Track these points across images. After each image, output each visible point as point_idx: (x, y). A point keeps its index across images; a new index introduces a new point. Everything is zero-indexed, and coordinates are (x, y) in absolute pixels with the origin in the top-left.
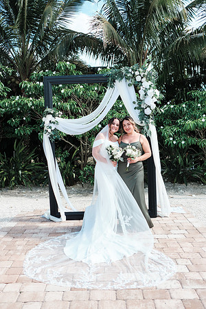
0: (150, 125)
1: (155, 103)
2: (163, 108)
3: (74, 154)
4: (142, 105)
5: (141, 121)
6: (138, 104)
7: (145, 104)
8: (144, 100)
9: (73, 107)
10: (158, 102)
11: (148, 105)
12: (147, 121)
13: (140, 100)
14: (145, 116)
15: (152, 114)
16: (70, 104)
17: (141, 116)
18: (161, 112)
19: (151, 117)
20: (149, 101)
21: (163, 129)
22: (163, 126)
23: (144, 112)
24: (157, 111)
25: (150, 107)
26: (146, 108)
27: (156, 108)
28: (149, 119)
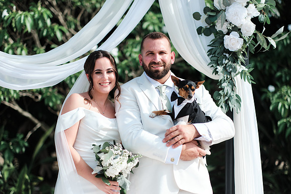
0: (238, 79)
1: (255, 20)
2: (274, 36)
3: (40, 145)
4: (217, 24)
5: (213, 66)
6: (206, 21)
7: (226, 21)
8: (225, 11)
9: (41, 24)
10: (263, 17)
11: (233, 26)
12: (231, 69)
13: (212, 11)
14: (224, 54)
15: (244, 50)
16: (33, 17)
17: (215, 53)
18: (269, 45)
19: (241, 57)
20: (236, 14)
21: (275, 93)
22: (275, 86)
23: (222, 43)
24: (256, 42)
25: (240, 29)
26: (228, 34)
27: (255, 34)
28: (234, 62)
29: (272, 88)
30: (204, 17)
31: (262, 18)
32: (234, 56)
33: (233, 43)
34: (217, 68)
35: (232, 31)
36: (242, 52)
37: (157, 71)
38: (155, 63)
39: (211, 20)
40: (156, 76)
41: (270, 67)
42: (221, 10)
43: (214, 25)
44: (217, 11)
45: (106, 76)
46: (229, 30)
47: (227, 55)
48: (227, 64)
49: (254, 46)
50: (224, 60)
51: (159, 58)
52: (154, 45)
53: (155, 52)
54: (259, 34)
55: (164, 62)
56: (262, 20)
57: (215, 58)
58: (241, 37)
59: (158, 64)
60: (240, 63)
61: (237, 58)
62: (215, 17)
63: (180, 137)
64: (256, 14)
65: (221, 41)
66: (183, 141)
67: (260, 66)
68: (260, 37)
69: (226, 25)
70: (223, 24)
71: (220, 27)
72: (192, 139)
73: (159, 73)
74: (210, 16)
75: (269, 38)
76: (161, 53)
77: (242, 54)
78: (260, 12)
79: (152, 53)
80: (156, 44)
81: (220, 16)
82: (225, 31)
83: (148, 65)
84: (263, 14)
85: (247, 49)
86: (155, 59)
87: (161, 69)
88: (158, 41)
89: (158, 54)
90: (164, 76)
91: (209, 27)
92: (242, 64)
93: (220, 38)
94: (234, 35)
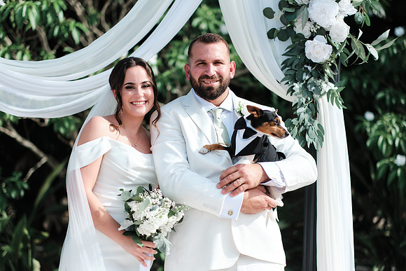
0: (323, 102)
1: (349, 20)
2: (375, 42)
3: (46, 186)
4: (296, 24)
5: (287, 83)
6: (281, 19)
7: (309, 20)
8: (308, 6)
9: (50, 19)
10: (360, 16)
11: (319, 27)
12: (313, 88)
13: (290, 6)
14: (306, 66)
15: (333, 62)
16: (39, 8)
17: (291, 65)
18: (368, 56)
19: (328, 71)
20: (323, 12)
21: (374, 122)
22: (375, 112)
23: (303, 51)
24: (351, 51)
25: (328, 32)
26: (311, 38)
27: (349, 40)
28: (319, 78)
29: (370, 116)
30: (278, 14)
31: (360, 18)
32: (319, 70)
33: (318, 51)
34: (293, 86)
35: (316, 34)
36: (330, 65)
37: (211, 88)
38: (207, 77)
39: (288, 18)
40: (208, 94)
41: (369, 86)
42: (302, 5)
43: (292, 26)
44: (297, 7)
45: (141, 92)
46: (312, 33)
47: (309, 68)
48: (308, 80)
49: (348, 56)
50: (304, 74)
51: (213, 70)
52: (207, 51)
53: (207, 61)
54: (354, 40)
55: (221, 76)
56: (359, 20)
57: (292, 72)
58: (329, 43)
59: (212, 78)
60: (327, 80)
61: (323, 73)
62: (294, 15)
63: (241, 181)
64: (352, 11)
65: (301, 48)
66: (246, 186)
67: (355, 83)
68: (356, 43)
69: (309, 26)
70: (305, 25)
71: (301, 28)
72: (257, 184)
73: (213, 91)
74: (286, 12)
75: (368, 46)
76: (217, 63)
77: (331, 67)
78: (358, 8)
79: (204, 63)
80: (210, 50)
81: (301, 13)
82: (307, 34)
83: (197, 80)
84: (361, 12)
85: (337, 60)
86: (208, 71)
87: (216, 85)
88: (212, 46)
89: (211, 65)
90: (220, 95)
91: (285, 28)
92: (330, 80)
93: (299, 44)
94: (320, 40)
